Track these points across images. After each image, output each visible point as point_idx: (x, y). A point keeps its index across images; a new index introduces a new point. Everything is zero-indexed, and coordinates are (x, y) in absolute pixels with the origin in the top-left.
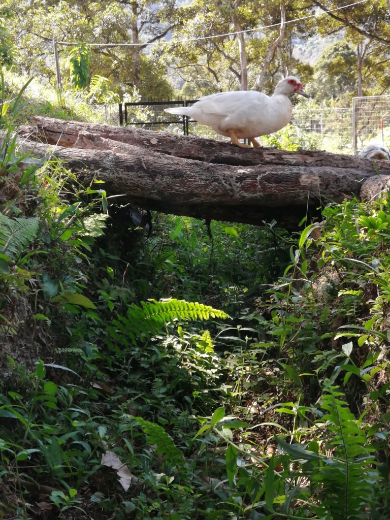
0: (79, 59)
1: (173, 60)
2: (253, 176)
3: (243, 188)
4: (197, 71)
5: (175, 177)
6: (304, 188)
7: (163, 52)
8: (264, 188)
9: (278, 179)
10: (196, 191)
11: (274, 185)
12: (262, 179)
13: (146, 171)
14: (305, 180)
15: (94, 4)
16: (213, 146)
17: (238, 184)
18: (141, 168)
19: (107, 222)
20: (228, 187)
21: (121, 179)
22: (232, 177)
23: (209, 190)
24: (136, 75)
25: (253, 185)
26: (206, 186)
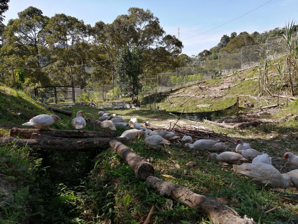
0: (21, 73)
1: (51, 72)
2: (82, 143)
3: (79, 146)
4: (58, 74)
5: (61, 145)
6: (95, 145)
7: (47, 69)
8: (85, 145)
9: (88, 143)
10: (67, 148)
11: (87, 145)
12: (84, 143)
13: (53, 144)
14: (95, 142)
15: (25, 56)
16: (70, 133)
17: (78, 145)
18: (51, 144)
19: (42, 161)
20: (75, 146)
21: (45, 147)
22: (76, 144)
23: (70, 147)
24: (39, 76)
25: (82, 145)
26: (69, 147)
